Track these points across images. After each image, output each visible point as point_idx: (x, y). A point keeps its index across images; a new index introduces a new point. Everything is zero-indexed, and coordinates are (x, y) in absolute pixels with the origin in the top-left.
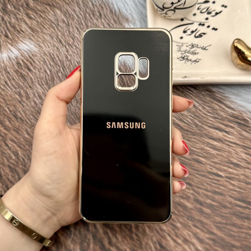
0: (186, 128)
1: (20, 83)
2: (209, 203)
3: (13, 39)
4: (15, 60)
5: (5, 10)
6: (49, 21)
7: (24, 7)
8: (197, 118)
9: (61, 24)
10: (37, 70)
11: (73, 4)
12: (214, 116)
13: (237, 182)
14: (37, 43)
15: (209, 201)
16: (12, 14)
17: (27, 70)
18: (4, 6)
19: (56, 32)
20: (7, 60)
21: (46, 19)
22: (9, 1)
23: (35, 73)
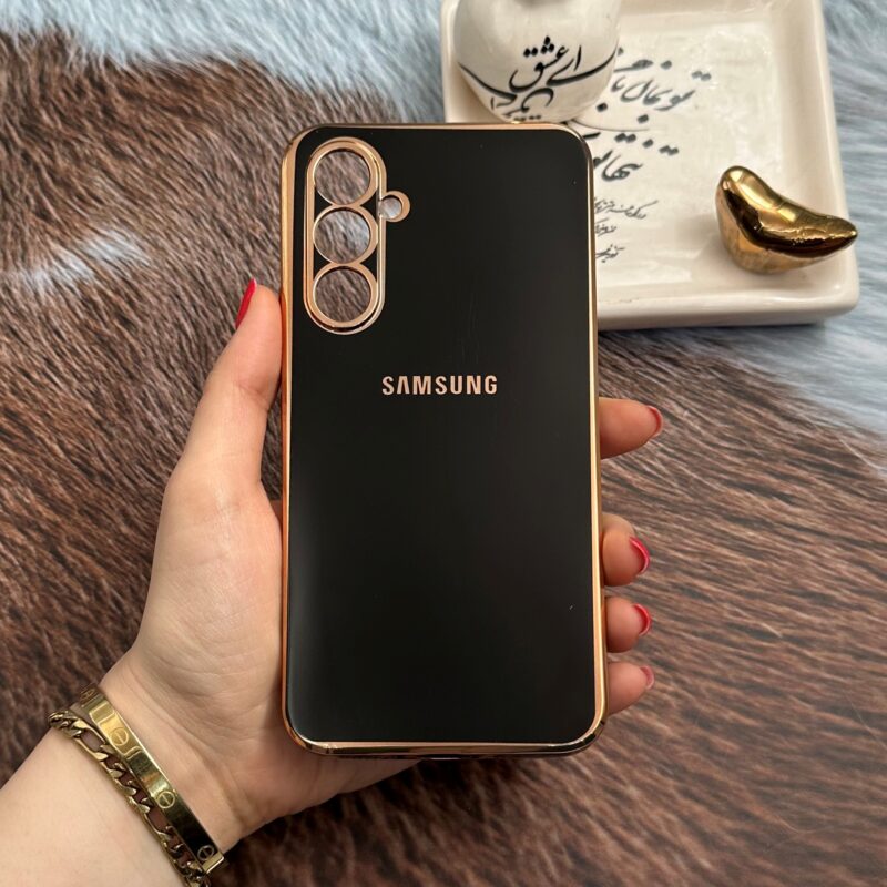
0: (649, 490)
1: (97, 363)
3: (67, 224)
4: (77, 291)
5: (31, 128)
6: (183, 167)
7: (98, 118)
8: (686, 458)
9: (223, 174)
10: (151, 323)
11: (260, 108)
13: (826, 653)
14: (147, 237)
16: (56, 140)
17: (116, 322)
18: (27, 116)
19: (210, 202)
20: (48, 292)
21: (172, 158)
22: (43, 98)
23: (145, 332)
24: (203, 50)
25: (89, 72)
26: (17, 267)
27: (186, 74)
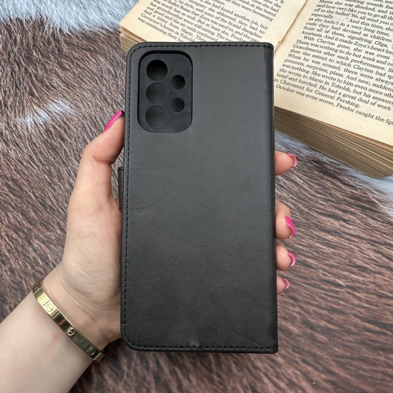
1: (50, 157)
2: (324, 326)
3: (41, 98)
4: (44, 126)
6: (89, 72)
7: (56, 54)
9: (105, 75)
10: (73, 140)
12: (327, 198)
13: (365, 294)
14: (74, 103)
15: (323, 323)
16: (39, 63)
17: (59, 139)
19: (99, 87)
20: (32, 127)
21: (85, 69)
22: (34, 45)
23: (70, 143)
24: (99, 25)
25: (53, 35)
26: (20, 116)
27: (92, 35)
